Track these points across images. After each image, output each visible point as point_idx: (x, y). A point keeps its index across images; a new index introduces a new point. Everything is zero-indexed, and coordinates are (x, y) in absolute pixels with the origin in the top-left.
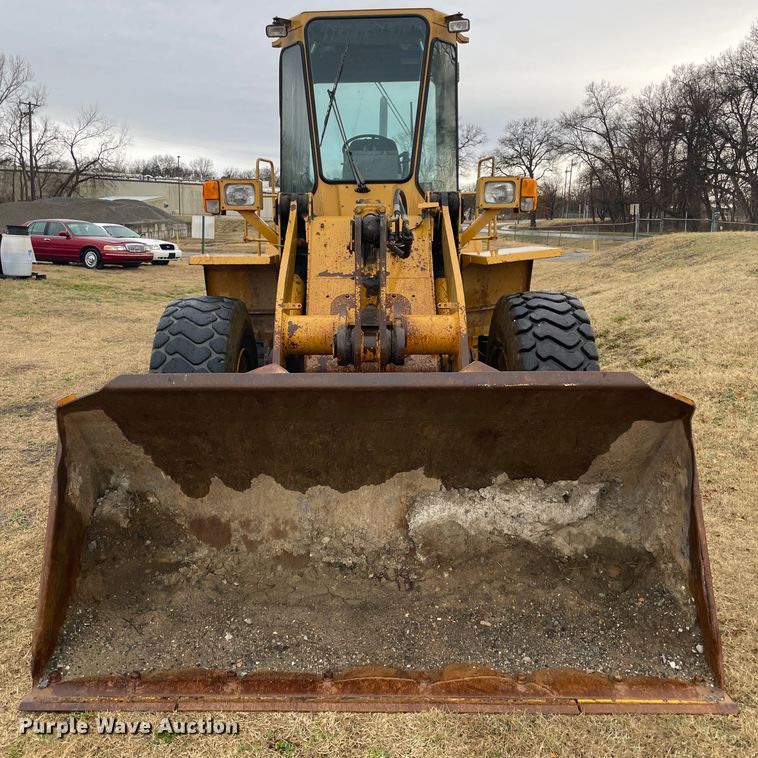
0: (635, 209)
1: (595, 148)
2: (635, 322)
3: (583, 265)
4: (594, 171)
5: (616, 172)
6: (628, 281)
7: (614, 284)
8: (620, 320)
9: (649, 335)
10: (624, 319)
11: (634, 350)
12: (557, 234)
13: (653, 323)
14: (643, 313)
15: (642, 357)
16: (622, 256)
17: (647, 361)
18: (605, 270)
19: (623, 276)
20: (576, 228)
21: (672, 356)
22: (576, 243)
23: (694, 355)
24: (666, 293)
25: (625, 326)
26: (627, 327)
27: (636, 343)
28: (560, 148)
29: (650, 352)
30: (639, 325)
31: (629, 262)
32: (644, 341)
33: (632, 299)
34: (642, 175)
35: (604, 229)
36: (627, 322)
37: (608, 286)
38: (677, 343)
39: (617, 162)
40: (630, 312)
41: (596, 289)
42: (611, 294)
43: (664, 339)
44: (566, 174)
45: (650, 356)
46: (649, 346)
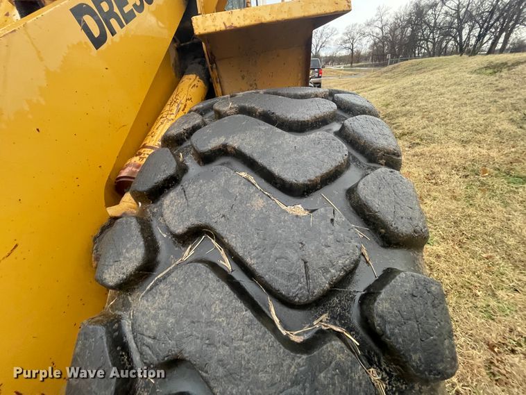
0: (389, 56)
1: (377, 34)
2: (396, 107)
3: (368, 77)
4: (375, 44)
5: (383, 43)
6: (388, 83)
7: (382, 85)
8: (387, 105)
9: (405, 115)
10: (389, 104)
11: (395, 125)
12: (358, 68)
13: (408, 107)
14: (401, 101)
15: (401, 131)
16: (385, 72)
17: (404, 134)
18: (377, 79)
19: (386, 81)
20: (366, 66)
21: (421, 132)
22: (366, 71)
23: (438, 131)
24: (416, 88)
25: (390, 110)
26: (391, 110)
27: (396, 121)
28: (364, 35)
29: (406, 128)
30: (399, 109)
31: (389, 74)
32: (402, 120)
33: (394, 91)
34: (393, 44)
35: (376, 66)
36: (391, 107)
37: (379, 86)
38: (425, 122)
39: (384, 38)
40: (393, 100)
41: (373, 87)
42: (382, 90)
43: (415, 119)
44: (365, 46)
45: (406, 131)
46: (405, 123)
